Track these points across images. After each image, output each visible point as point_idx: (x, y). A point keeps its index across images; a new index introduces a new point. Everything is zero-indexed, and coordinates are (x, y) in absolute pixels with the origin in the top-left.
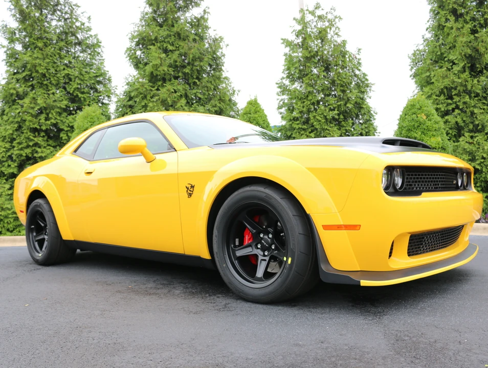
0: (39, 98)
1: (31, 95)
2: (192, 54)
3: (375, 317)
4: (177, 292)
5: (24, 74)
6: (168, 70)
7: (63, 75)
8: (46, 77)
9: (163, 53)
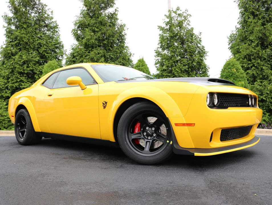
0: (24, 56)
1: (19, 54)
2: (108, 33)
3: (200, 172)
4: (96, 159)
5: (16, 42)
6: (95, 42)
7: (37, 43)
8: (28, 44)
9: (92, 33)
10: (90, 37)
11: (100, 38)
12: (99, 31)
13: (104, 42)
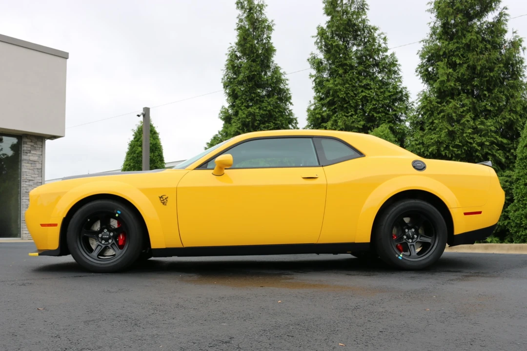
0: (339, 121)
1: (334, 118)
2: (480, 65)
5: (328, 99)
6: (455, 85)
7: (361, 97)
8: (346, 100)
9: (450, 68)
10: (446, 78)
11: (465, 77)
12: (463, 63)
13: (473, 83)
